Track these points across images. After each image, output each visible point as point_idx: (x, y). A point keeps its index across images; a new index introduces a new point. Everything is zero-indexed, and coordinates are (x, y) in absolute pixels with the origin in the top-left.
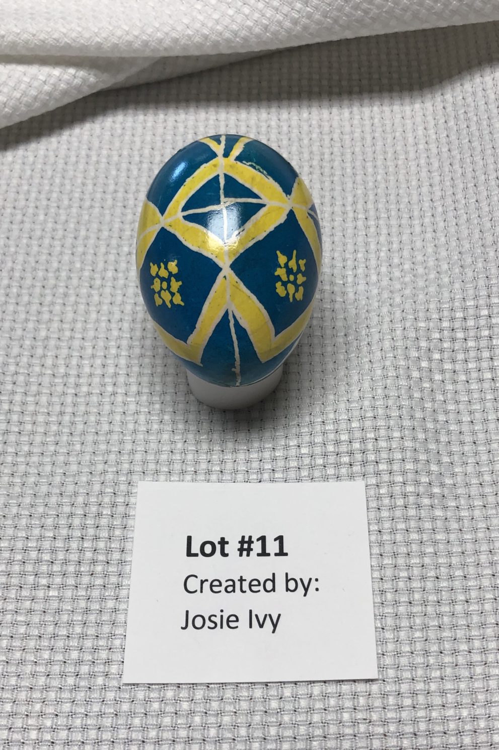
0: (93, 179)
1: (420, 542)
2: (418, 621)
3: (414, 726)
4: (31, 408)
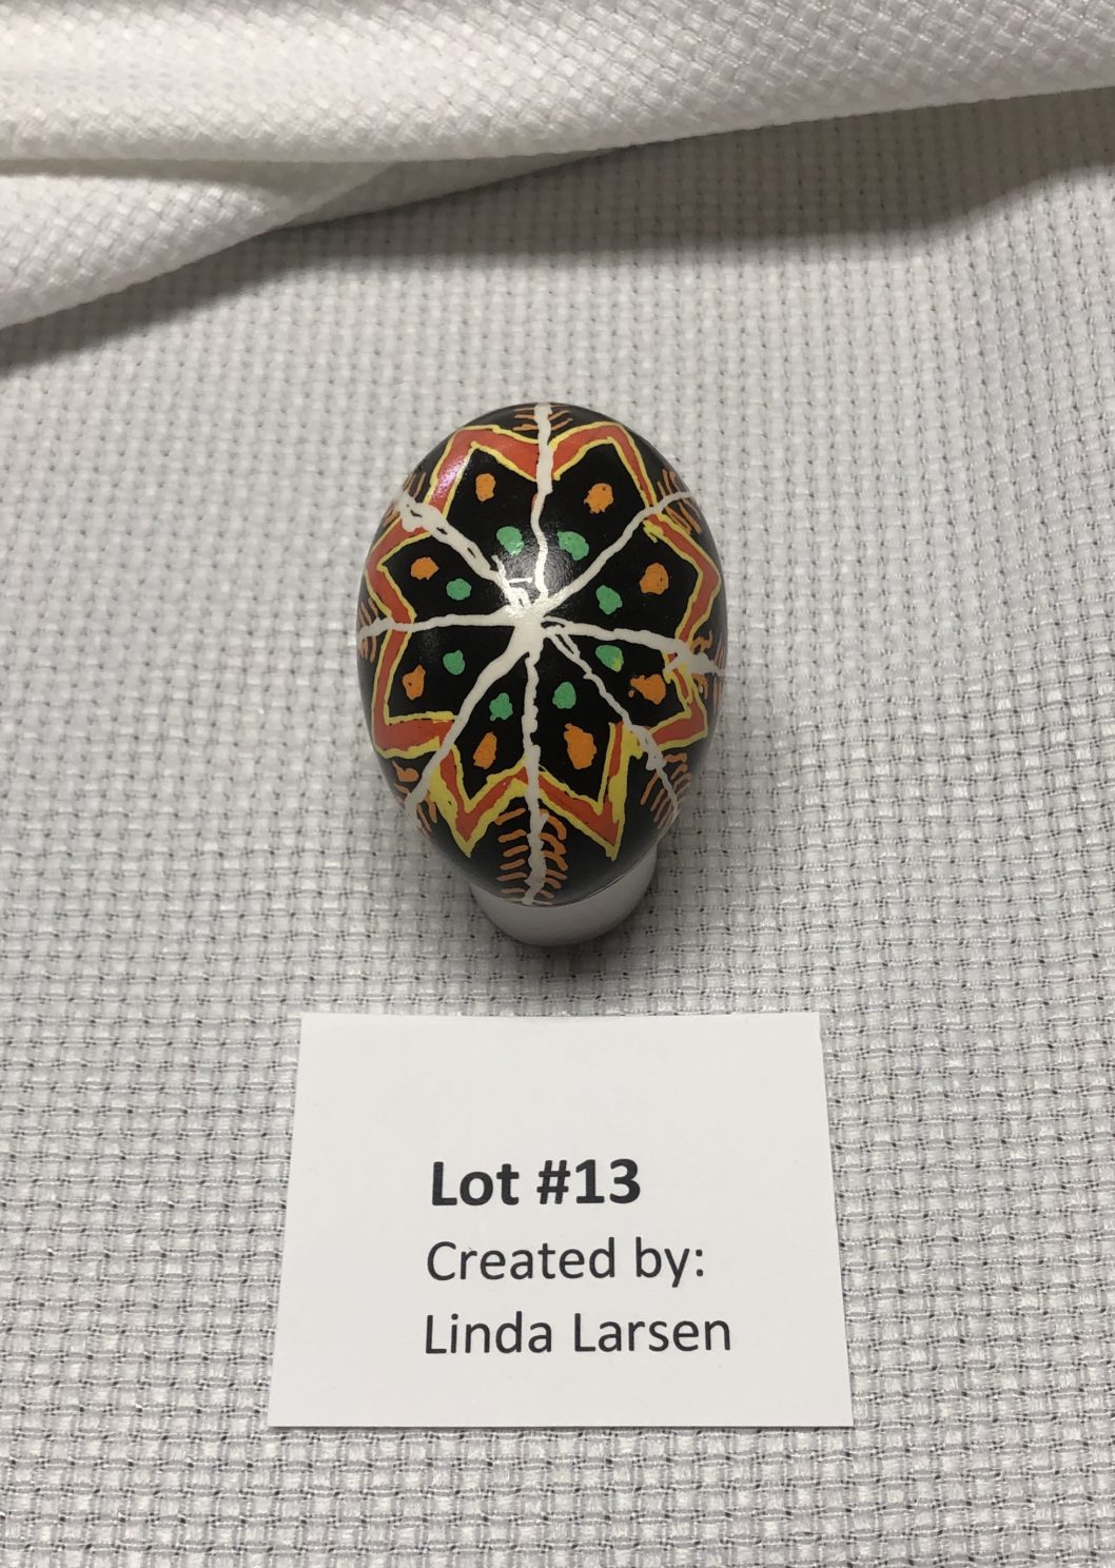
0: (256, 414)
1: (919, 1167)
2: (918, 1329)
3: (908, 1547)
4: (133, 885)
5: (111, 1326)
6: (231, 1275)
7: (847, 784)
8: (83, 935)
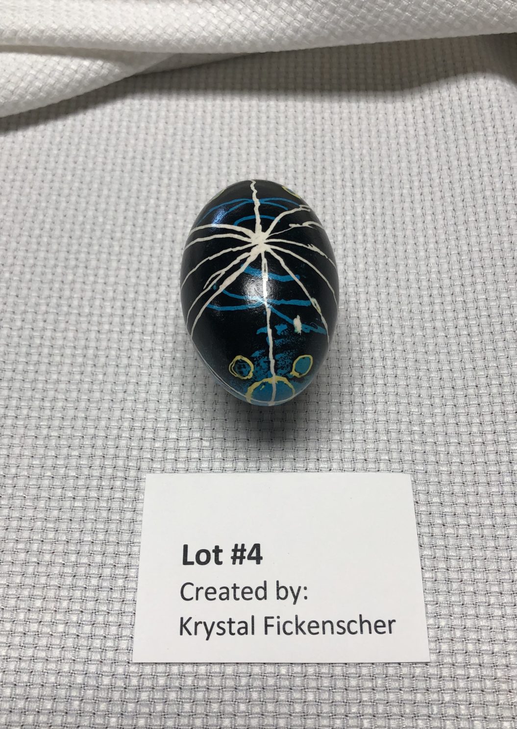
5: (52, 528)
6: (104, 507)
8: (38, 363)
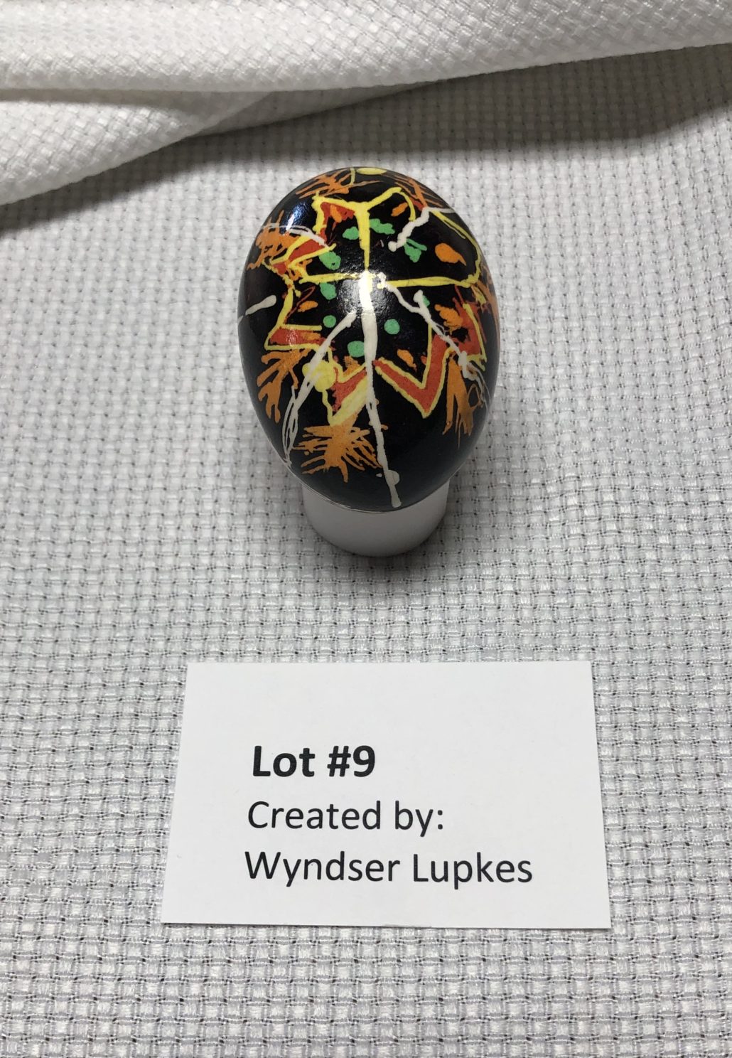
0: (174, 261)
1: (658, 792)
4: (94, 590)
7: (600, 519)
